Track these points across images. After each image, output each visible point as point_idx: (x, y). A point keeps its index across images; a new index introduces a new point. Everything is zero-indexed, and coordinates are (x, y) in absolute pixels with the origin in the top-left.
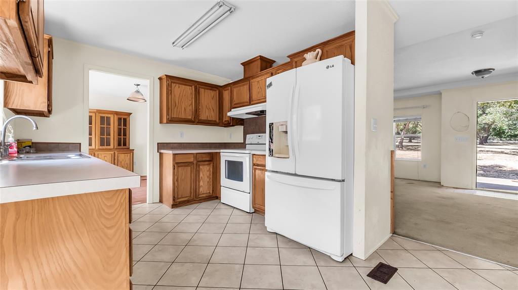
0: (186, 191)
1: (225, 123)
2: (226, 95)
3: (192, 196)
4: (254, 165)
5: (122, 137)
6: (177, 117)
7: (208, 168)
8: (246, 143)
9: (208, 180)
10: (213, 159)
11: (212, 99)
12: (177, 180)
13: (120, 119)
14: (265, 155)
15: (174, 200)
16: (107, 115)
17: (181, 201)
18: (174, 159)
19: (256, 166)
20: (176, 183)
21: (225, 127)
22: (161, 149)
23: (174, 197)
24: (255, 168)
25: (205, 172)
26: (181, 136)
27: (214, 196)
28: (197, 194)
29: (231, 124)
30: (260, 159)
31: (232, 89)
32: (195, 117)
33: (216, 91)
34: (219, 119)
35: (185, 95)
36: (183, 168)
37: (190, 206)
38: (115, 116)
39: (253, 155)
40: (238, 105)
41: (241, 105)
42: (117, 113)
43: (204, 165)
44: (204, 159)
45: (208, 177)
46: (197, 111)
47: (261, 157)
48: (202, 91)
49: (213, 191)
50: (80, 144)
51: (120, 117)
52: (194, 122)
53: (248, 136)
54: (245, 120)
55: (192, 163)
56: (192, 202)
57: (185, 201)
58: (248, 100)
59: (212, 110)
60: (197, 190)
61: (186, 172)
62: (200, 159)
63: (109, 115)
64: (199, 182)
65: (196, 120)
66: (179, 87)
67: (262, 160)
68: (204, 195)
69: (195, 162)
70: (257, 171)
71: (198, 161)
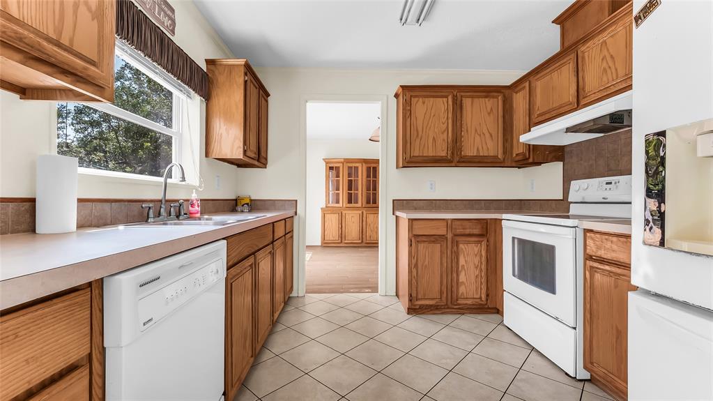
0: (432, 288)
1: (518, 158)
2: (520, 101)
3: (444, 299)
4: (588, 257)
5: (371, 192)
6: (421, 154)
7: (476, 249)
8: (569, 200)
9: (477, 272)
10: (488, 233)
11: (489, 114)
12: (416, 265)
13: (369, 169)
14: (628, 237)
15: (410, 300)
16: (354, 165)
17: (423, 305)
18: (411, 228)
19: (596, 261)
20: (414, 271)
21: (519, 168)
22: (398, 210)
23: (410, 295)
24: (592, 267)
25: (470, 257)
26: (431, 188)
27: (490, 306)
28: (455, 296)
29: (531, 160)
30: (608, 245)
31: (533, 85)
32: (453, 153)
33: (497, 97)
34: (505, 152)
35: (434, 115)
36: (426, 244)
37: (441, 316)
38: (364, 164)
39: (586, 231)
40: (547, 116)
41: (554, 114)
42: (365, 161)
43: (469, 243)
44: (467, 231)
45: (477, 268)
46: (456, 142)
47: (615, 239)
48: (467, 102)
49: (488, 295)
50: (296, 201)
51: (369, 165)
52: (452, 162)
53: (575, 185)
54: (567, 150)
55: (442, 238)
56: (444, 311)
57: (431, 306)
58: (572, 98)
59: (487, 135)
60: (454, 289)
61: (432, 253)
62: (458, 231)
63: (357, 165)
64: (458, 275)
65: (456, 158)
66: (424, 103)
67: (615, 247)
68: (469, 302)
69: (450, 236)
70: (598, 276)
71: (456, 235)
